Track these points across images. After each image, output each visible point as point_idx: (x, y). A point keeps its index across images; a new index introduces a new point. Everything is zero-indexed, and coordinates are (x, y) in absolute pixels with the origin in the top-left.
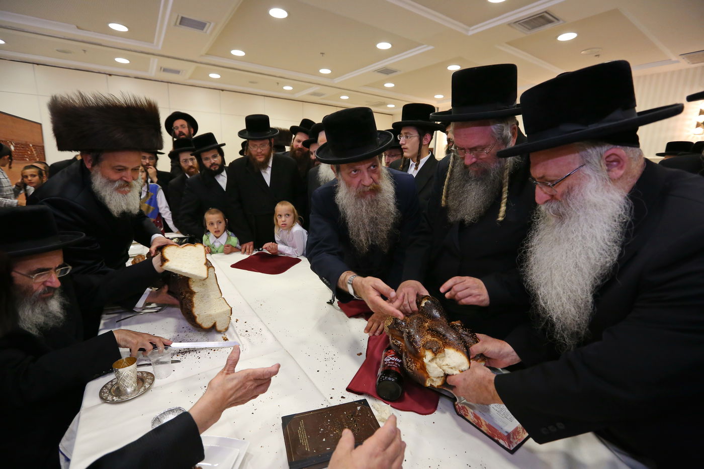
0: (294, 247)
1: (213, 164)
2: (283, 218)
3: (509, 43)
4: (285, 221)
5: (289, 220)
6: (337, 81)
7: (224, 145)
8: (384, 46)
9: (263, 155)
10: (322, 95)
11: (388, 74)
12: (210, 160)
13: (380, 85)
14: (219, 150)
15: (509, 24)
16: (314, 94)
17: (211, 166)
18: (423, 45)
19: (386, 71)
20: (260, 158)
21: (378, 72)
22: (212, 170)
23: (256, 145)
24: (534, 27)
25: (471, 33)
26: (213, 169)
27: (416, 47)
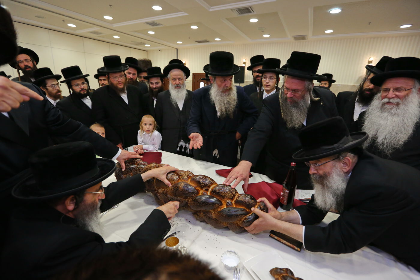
0: (153, 145)
1: (82, 89)
2: (148, 126)
3: (227, 19)
4: (149, 128)
5: (151, 128)
6: (115, 26)
7: (88, 75)
8: (157, 8)
9: (122, 83)
10: (100, 34)
11: (153, 26)
12: (80, 86)
13: (145, 32)
14: (85, 79)
15: (232, 10)
16: (95, 33)
17: (80, 91)
18: (182, 12)
19: (153, 24)
20: (121, 85)
21: (148, 24)
22: (81, 94)
23: (117, 76)
24: (242, 13)
25: (211, 10)
26: (83, 93)
27: (177, 12)
